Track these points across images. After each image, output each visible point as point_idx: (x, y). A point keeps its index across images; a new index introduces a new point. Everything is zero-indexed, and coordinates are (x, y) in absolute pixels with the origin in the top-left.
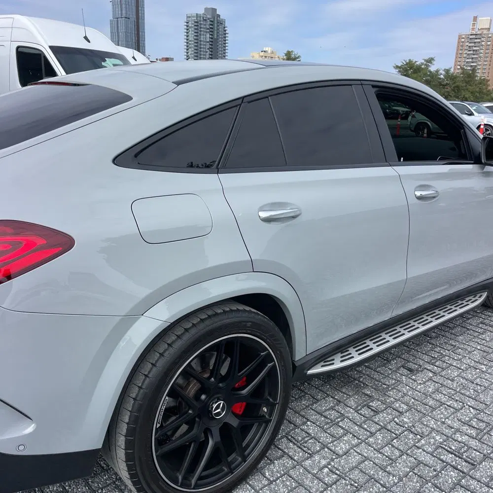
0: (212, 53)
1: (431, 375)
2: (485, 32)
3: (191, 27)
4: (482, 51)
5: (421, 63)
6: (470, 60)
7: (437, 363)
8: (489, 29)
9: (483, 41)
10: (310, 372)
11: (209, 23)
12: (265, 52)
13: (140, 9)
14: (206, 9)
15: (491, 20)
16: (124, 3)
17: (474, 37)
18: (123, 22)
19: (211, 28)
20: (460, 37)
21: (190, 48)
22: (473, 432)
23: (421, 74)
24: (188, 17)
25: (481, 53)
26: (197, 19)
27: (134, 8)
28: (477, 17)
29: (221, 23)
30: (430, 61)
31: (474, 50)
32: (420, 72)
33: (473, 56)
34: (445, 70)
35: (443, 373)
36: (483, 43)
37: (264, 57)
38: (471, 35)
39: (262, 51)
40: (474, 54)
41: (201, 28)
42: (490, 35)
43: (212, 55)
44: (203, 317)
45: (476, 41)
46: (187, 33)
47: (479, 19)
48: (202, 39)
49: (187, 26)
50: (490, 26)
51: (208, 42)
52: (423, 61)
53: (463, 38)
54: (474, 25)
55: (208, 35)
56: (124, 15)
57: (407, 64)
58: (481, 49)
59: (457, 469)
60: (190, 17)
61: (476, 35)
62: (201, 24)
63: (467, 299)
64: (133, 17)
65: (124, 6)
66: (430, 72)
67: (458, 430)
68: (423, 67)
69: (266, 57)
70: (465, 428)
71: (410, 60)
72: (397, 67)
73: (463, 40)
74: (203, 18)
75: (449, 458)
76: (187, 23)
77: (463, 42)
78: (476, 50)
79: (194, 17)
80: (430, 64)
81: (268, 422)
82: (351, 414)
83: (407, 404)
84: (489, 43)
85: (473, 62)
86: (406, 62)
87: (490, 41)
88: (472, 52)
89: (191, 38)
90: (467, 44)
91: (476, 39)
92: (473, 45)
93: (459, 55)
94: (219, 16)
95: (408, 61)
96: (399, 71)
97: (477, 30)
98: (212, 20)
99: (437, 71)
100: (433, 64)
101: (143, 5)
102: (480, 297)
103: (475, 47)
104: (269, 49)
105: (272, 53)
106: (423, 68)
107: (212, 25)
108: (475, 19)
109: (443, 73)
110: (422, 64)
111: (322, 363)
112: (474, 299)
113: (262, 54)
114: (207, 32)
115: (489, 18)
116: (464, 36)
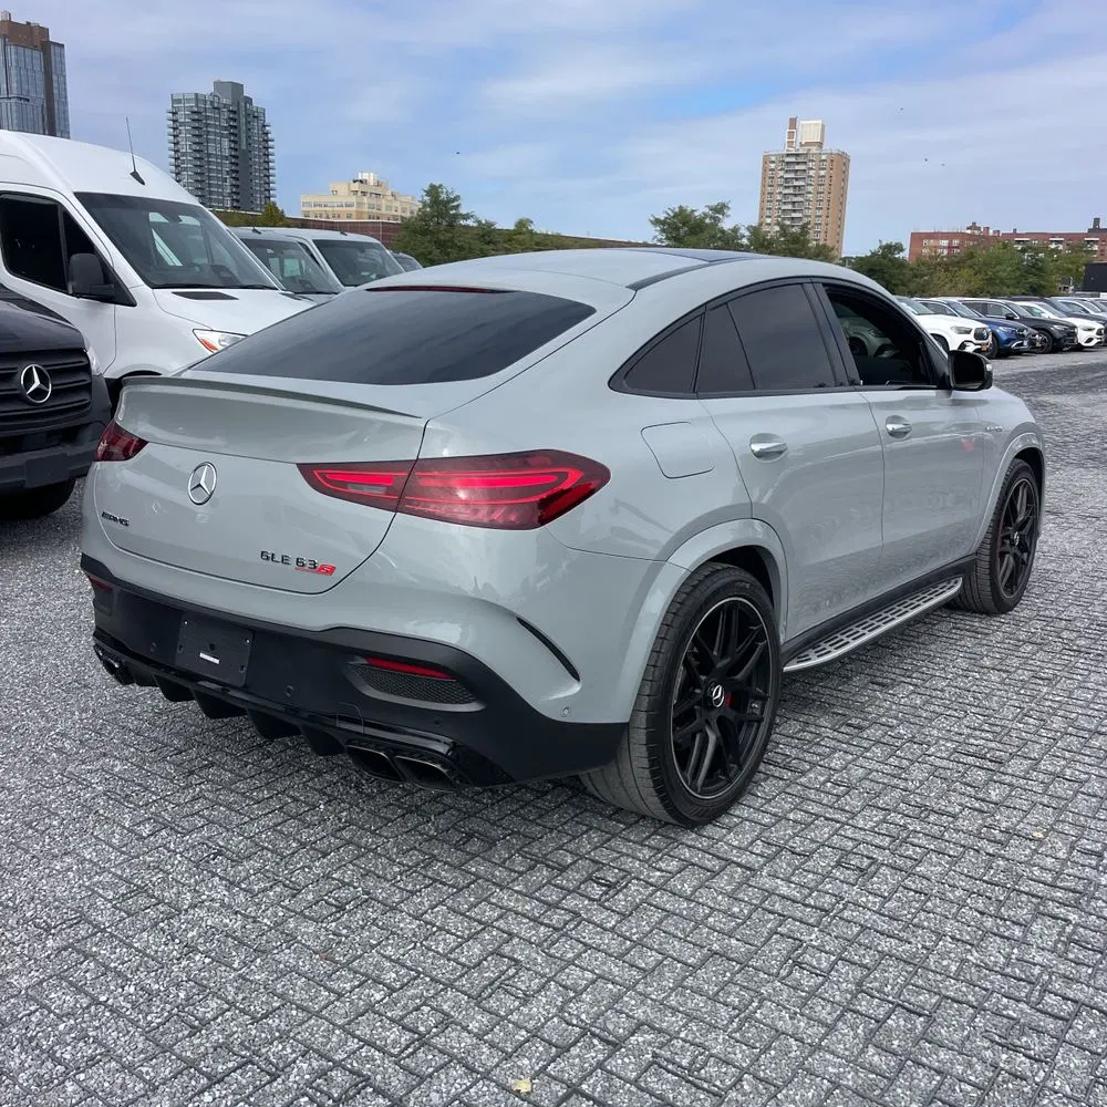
0: (238, 183)
1: (911, 688)
2: (814, 150)
3: (183, 124)
4: (810, 189)
5: (704, 213)
6: (790, 207)
7: (914, 675)
8: (820, 145)
9: (812, 169)
10: (786, 669)
11: (226, 115)
12: (361, 181)
13: (55, 78)
14: (218, 84)
15: (823, 126)
16: (14, 64)
17: (793, 159)
18: (14, 108)
19: (232, 127)
20: (766, 160)
21: (186, 169)
22: (990, 736)
23: (706, 235)
24: (173, 101)
25: (810, 193)
26: (197, 106)
27: (40, 77)
28: (795, 119)
29: (256, 116)
30: (720, 209)
31: (795, 187)
32: (702, 231)
33: (795, 199)
34: (748, 229)
35: (927, 684)
36: (812, 173)
37: (359, 193)
38: (788, 155)
39: (355, 182)
40: (796, 195)
41: (207, 125)
42: (824, 157)
43: (237, 186)
44: (706, 574)
45: (797, 167)
46: (175, 136)
47: (801, 123)
48: (212, 151)
49: (174, 121)
50: (822, 137)
51: (227, 158)
52: (707, 210)
53: (773, 162)
54: (791, 135)
55: (226, 143)
56: (15, 92)
57: (676, 215)
58: (808, 185)
59: (984, 769)
60: (179, 101)
61: (797, 155)
62: (207, 118)
63: (941, 586)
64: (38, 95)
65: (13, 72)
66: (723, 232)
67: (969, 736)
68: (707, 221)
69: (364, 193)
70: (978, 733)
71: (681, 207)
72: (657, 222)
73: (773, 166)
74: (212, 103)
75: (970, 760)
76: (174, 114)
77: (772, 170)
78: (800, 187)
79: (189, 100)
80: (721, 216)
81: (760, 721)
82: (830, 733)
83: (896, 718)
84: (822, 173)
85: (794, 211)
86: (673, 211)
87: (824, 169)
88: (791, 191)
89: (185, 146)
90: (781, 173)
91: (798, 163)
92: (792, 175)
93: (766, 196)
94: (249, 100)
95: (677, 210)
96: (663, 231)
97: (798, 147)
98: (235, 109)
99: (735, 230)
100: (728, 216)
101: (63, 70)
102: (956, 582)
103: (797, 179)
104: (370, 177)
105: (378, 184)
106: (707, 225)
107: (235, 120)
108: (793, 123)
109: (747, 234)
110: (706, 215)
111: (796, 660)
112: (949, 586)
113: (356, 187)
114: (222, 136)
115: (820, 122)
116: (773, 159)
